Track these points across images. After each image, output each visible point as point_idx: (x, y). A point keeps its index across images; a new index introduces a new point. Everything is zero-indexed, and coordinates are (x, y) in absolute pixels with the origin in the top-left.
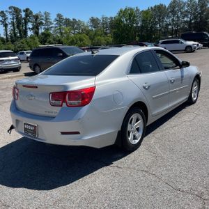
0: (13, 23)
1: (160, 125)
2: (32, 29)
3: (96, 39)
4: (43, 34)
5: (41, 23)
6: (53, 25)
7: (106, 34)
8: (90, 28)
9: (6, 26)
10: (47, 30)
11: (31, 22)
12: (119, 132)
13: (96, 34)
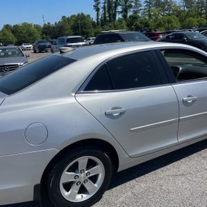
0: (104, 8)
1: (139, 176)
2: (121, 12)
3: (187, 20)
4: (130, 17)
5: (131, 6)
6: (143, 8)
7: (200, 14)
8: (182, 8)
9: (98, 10)
10: (136, 12)
11: (121, 5)
12: (36, 187)
13: (188, 15)
